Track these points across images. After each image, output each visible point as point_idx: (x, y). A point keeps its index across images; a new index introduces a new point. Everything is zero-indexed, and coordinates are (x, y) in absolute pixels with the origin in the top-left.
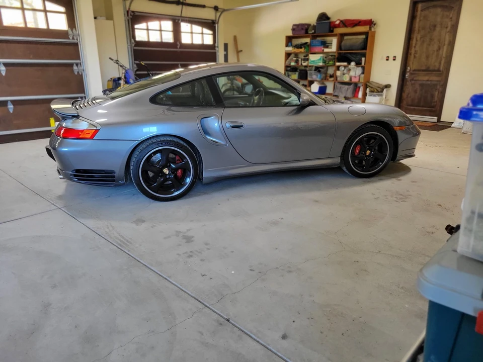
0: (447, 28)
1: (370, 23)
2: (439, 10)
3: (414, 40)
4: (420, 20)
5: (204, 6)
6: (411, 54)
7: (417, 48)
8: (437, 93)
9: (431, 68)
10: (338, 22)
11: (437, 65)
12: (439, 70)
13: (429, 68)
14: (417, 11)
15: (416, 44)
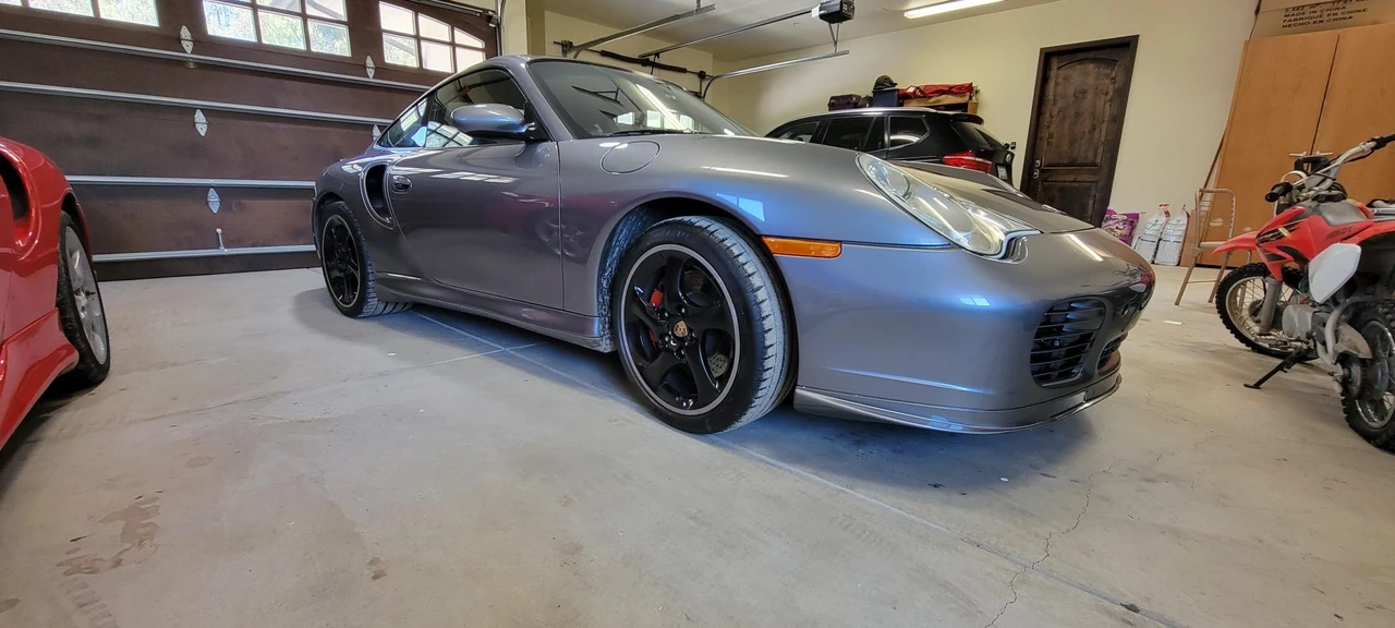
0: (1106, 94)
1: (969, 89)
2: (1091, 67)
3: (1047, 116)
4: (1057, 84)
5: (684, 71)
6: (1041, 139)
7: (1052, 129)
8: (1091, 202)
9: (1080, 161)
10: (911, 90)
11: (1090, 155)
12: (1095, 165)
13: (1075, 159)
14: (1050, 69)
15: (1050, 122)
